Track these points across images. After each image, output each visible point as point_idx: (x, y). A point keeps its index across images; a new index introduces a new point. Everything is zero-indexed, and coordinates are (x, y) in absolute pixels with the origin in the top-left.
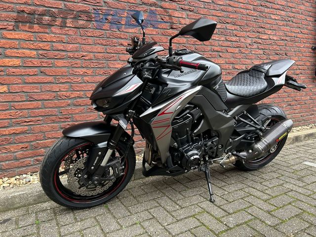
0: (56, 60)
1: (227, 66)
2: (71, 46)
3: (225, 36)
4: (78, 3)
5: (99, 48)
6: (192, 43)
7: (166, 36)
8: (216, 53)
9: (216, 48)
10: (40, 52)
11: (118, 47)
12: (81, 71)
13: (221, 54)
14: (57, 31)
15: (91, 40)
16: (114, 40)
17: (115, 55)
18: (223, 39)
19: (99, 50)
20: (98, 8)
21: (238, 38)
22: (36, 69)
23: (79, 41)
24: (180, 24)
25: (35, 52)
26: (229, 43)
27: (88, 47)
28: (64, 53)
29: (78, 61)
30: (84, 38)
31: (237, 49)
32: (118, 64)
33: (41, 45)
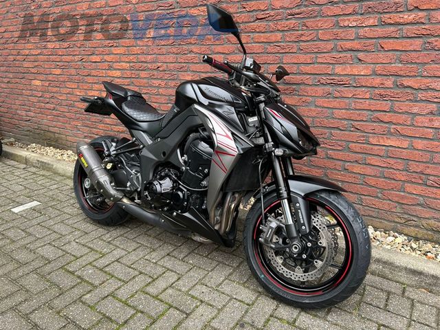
0: (140, 72)
1: (378, 80)
2: (150, 56)
3: (378, 16)
4: (156, 10)
5: (171, 58)
6: (293, 38)
7: (249, 32)
8: (348, 54)
9: (348, 45)
10: (132, 64)
11: (189, 55)
12: (157, 82)
13: (361, 55)
14: (141, 44)
15: (164, 50)
16: (184, 47)
17: (185, 64)
18: (371, 22)
19: (171, 60)
20: (171, 11)
21: (421, 14)
22: (129, 80)
23: (156, 51)
24: (273, 9)
25: (128, 65)
26: (392, 28)
27: (162, 57)
28: (146, 65)
29: (155, 73)
30: (159, 47)
31: (419, 42)
32: (188, 75)
33: (131, 57)
